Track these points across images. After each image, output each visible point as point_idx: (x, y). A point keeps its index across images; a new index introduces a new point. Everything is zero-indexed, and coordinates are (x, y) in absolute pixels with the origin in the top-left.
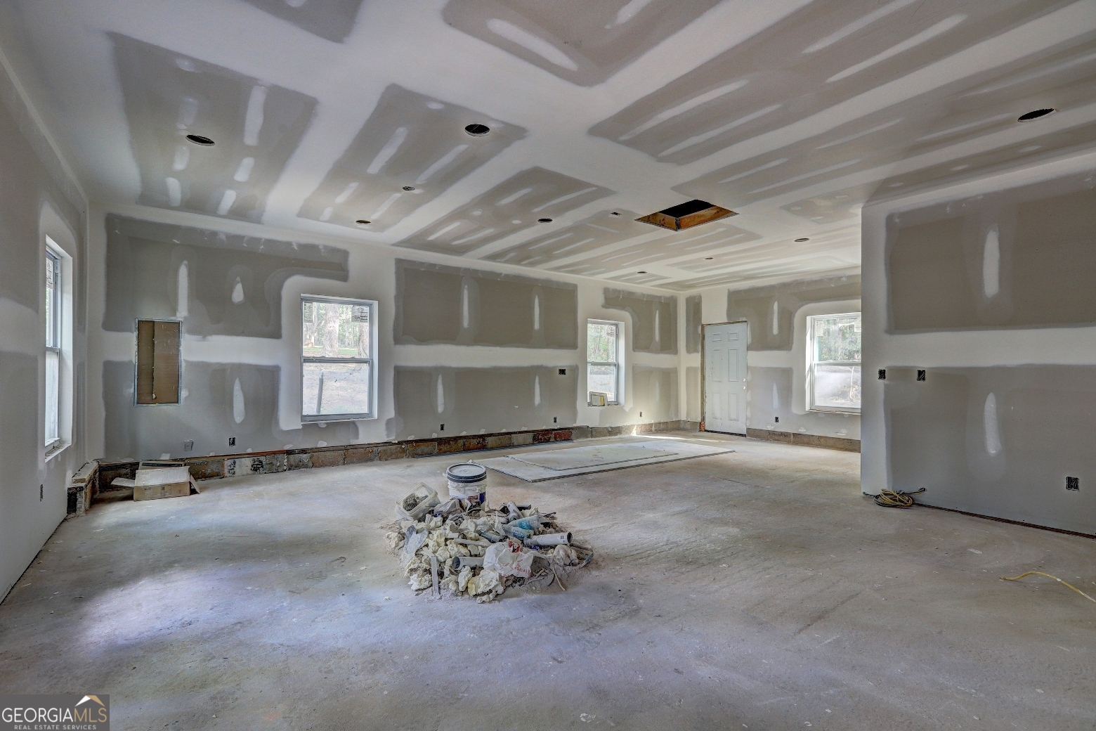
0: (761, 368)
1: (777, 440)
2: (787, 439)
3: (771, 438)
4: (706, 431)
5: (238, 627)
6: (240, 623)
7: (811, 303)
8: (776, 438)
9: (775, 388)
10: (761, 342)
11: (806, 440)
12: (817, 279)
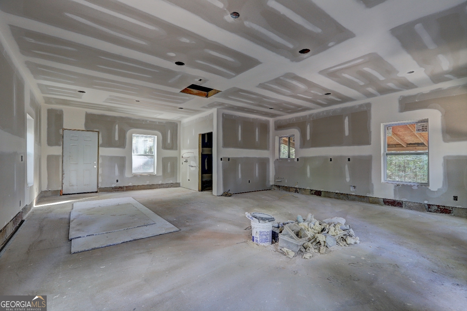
0: (109, 156)
1: (117, 191)
2: (123, 189)
3: (114, 190)
4: (64, 195)
5: (435, 271)
6: (433, 271)
7: (134, 128)
8: (117, 190)
9: (116, 166)
10: (109, 143)
11: (132, 188)
12: (137, 119)
